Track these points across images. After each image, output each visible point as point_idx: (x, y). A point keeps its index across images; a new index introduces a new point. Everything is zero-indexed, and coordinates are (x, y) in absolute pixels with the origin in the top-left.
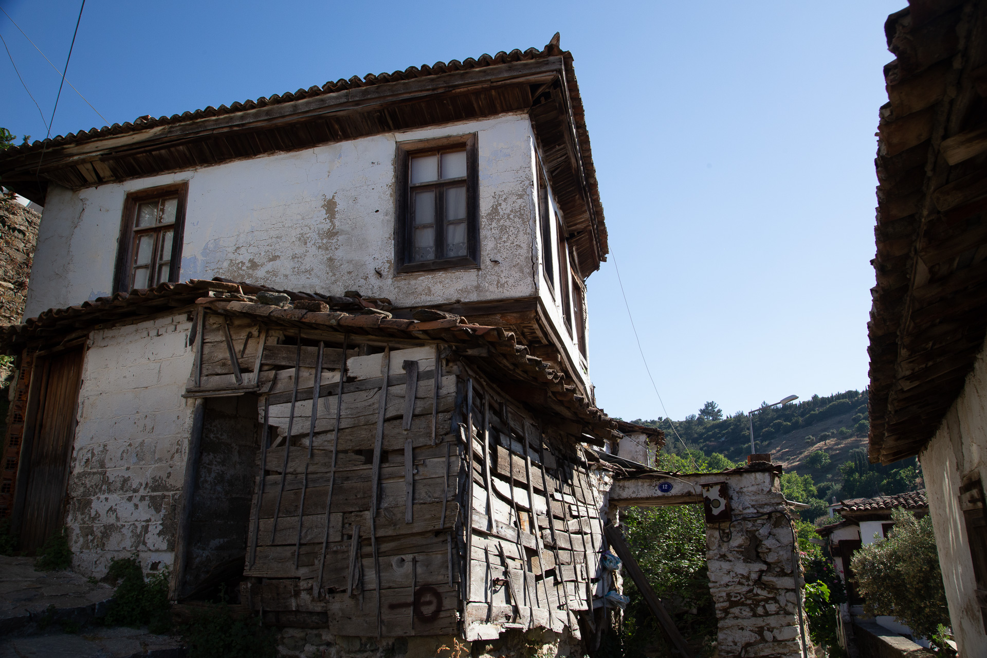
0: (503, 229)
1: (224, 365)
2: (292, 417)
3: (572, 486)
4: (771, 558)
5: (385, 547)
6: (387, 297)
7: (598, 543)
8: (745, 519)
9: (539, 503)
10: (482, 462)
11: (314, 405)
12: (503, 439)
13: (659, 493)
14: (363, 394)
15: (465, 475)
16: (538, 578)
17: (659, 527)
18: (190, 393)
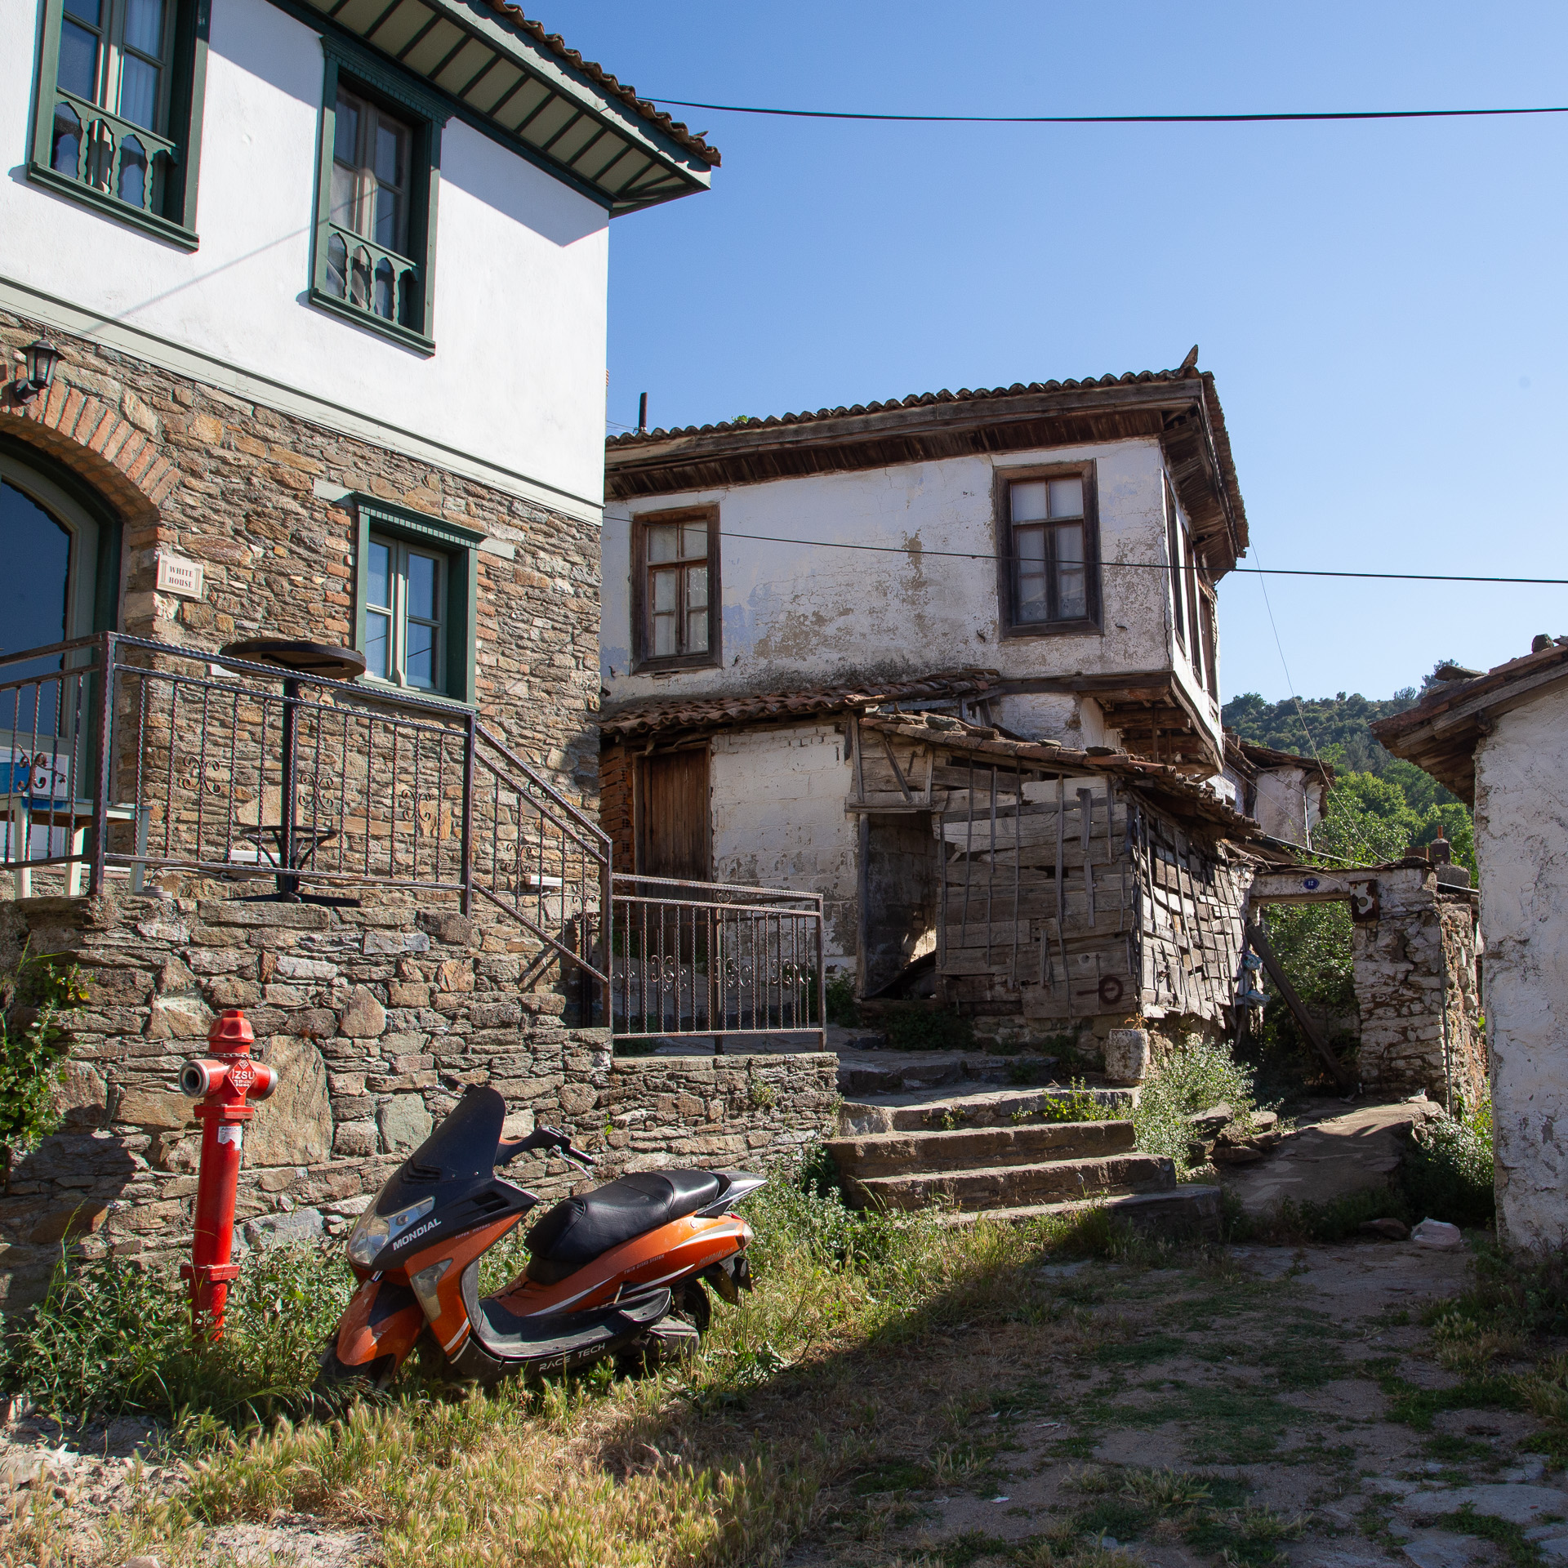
0: (1130, 587)
1: (888, 781)
2: (970, 835)
3: (1214, 887)
4: (1418, 958)
5: (1070, 947)
6: (994, 667)
7: (1239, 944)
8: (1393, 918)
9: (1188, 907)
10: (1145, 874)
11: (992, 825)
12: (1160, 852)
13: (1305, 890)
14: (1041, 817)
15: (1137, 887)
16: (1190, 973)
17: (1306, 925)
18: (851, 808)
